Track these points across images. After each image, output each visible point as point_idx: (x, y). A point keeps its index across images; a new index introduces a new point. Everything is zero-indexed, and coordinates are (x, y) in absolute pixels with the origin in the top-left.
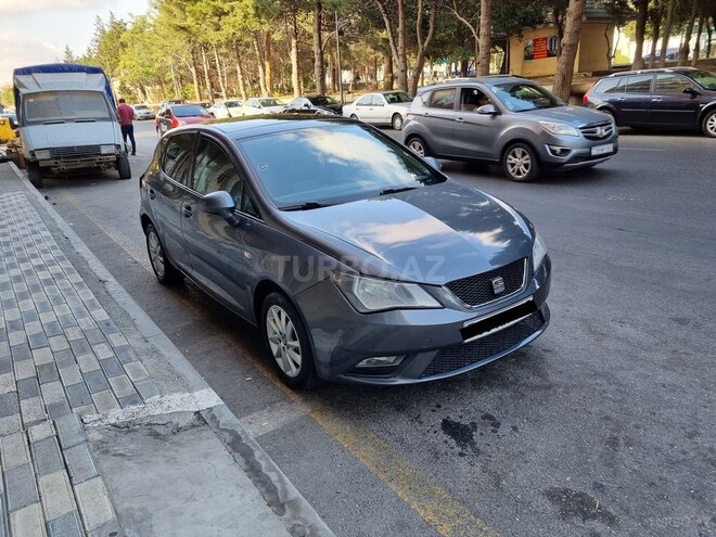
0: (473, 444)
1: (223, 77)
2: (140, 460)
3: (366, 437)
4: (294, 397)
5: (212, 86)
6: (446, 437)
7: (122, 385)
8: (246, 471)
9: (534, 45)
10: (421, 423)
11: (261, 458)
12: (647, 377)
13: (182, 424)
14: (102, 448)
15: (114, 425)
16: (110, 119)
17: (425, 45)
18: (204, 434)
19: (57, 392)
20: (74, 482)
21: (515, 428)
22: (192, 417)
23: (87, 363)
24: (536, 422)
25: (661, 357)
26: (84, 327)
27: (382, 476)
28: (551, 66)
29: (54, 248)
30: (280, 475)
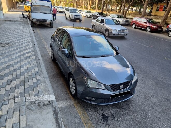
0: (107, 121)
1: (80, 3)
2: (35, 112)
3: (84, 113)
4: (72, 99)
5: (77, 4)
6: (102, 118)
7: (36, 90)
8: (55, 119)
9: (160, 7)
10: (97, 113)
11: (59, 116)
12: (153, 114)
13: (46, 103)
14: (28, 107)
15: (32, 101)
16: (50, 14)
17: (130, 4)
18: (49, 107)
19: (23, 89)
20: (20, 115)
21: (118, 120)
22: (48, 102)
23: (31, 83)
24: (123, 119)
25: (159, 109)
26: (32, 72)
27: (85, 125)
28: (163, 13)
29: (31, 47)
30: (62, 122)
